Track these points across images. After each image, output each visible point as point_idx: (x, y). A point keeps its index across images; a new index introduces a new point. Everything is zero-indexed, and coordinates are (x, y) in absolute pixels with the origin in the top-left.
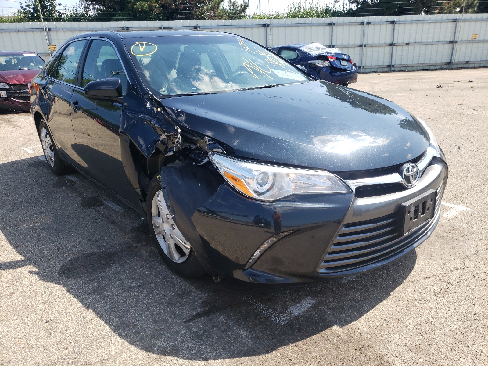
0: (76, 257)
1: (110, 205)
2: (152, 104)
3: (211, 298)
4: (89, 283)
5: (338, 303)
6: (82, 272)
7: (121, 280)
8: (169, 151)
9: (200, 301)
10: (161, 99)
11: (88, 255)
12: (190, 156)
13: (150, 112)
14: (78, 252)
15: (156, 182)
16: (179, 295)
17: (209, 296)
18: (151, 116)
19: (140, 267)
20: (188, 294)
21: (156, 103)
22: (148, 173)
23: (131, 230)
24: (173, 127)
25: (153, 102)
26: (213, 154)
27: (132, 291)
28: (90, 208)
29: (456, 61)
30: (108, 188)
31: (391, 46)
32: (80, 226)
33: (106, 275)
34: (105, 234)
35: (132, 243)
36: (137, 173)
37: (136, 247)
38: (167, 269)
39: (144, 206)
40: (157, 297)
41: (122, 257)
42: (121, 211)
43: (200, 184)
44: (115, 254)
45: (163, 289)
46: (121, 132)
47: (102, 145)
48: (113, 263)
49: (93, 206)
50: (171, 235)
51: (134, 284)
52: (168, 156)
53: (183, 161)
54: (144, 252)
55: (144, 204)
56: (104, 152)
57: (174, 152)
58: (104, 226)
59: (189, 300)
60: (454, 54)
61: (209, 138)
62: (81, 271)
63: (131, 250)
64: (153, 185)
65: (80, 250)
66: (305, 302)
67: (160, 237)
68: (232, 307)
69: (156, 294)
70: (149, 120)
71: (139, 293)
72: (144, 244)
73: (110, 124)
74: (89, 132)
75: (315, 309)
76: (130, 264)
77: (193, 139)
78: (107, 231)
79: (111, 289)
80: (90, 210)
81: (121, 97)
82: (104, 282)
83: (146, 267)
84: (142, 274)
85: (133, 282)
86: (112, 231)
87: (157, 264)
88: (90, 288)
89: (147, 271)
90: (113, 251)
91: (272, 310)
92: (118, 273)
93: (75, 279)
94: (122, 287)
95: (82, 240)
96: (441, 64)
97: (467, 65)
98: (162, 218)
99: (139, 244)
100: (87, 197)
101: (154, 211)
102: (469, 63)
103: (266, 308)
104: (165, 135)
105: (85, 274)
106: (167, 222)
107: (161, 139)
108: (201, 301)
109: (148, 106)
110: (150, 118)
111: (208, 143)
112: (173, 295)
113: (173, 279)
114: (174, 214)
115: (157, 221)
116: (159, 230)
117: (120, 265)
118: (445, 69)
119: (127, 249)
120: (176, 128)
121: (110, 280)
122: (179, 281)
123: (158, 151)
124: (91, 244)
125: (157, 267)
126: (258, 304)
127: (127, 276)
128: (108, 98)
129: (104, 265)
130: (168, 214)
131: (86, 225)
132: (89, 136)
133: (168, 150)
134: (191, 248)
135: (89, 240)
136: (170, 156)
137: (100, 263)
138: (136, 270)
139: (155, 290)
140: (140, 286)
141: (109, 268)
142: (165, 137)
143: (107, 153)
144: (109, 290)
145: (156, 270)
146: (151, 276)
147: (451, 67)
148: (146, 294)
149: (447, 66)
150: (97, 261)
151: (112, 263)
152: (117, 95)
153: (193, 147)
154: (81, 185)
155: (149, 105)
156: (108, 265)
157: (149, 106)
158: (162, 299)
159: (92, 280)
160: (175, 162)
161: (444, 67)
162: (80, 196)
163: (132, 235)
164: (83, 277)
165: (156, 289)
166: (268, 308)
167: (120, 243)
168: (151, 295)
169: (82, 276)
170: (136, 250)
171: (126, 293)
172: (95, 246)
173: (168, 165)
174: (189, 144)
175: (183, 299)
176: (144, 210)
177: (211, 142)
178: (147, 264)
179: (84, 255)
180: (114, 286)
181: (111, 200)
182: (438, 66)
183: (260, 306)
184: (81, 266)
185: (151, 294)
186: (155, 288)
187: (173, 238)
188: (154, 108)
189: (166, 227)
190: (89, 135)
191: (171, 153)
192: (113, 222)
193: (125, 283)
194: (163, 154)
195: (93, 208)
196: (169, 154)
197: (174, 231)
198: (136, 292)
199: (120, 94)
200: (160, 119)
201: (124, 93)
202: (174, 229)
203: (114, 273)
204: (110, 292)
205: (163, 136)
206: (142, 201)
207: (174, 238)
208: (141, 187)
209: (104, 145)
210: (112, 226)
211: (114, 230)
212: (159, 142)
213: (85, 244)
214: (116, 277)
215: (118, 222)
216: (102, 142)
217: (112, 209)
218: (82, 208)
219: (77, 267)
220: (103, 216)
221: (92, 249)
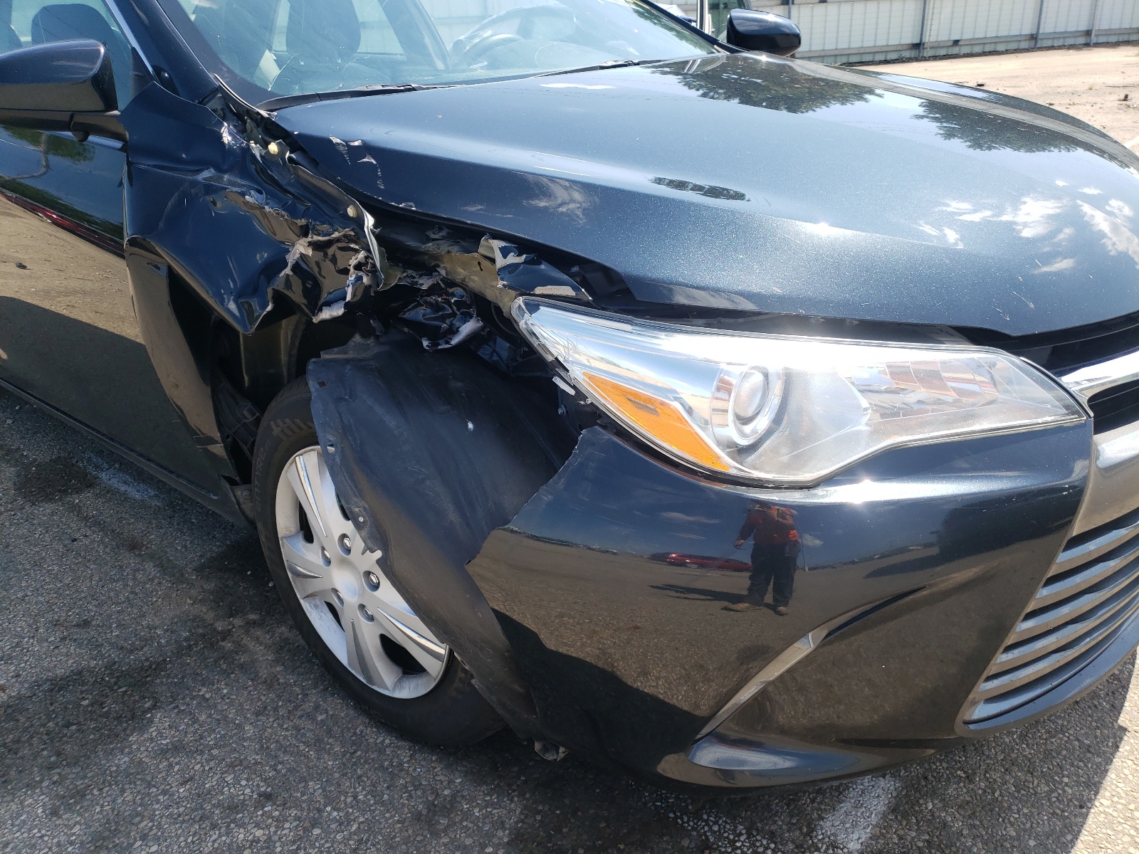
0: (10, 697)
1: (114, 483)
2: (242, 130)
3: (539, 818)
4: (69, 808)
5: (969, 779)
6: (40, 761)
7: (191, 779)
8: (328, 304)
9: (500, 833)
10: (272, 111)
11: (58, 685)
12: (407, 316)
13: (240, 162)
14: (18, 676)
15: (287, 420)
16: (417, 817)
17: (525, 807)
18: (244, 174)
19: (258, 714)
20: (448, 808)
21: (258, 126)
22: (246, 385)
23: (200, 569)
24: (337, 211)
25: (244, 122)
26: (533, 308)
27: (242, 825)
28: (49, 498)
29: (933, 39)
30: (103, 435)
31: (786, 7)
32: (17, 571)
33: (132, 761)
34: (112, 594)
35: (210, 616)
36: (208, 390)
37: (226, 635)
38: (352, 712)
39: (241, 500)
40: (339, 837)
41: (183, 677)
42: (155, 502)
43: (470, 426)
44: (157, 667)
45: (355, 797)
46: (133, 242)
47: (67, 293)
48: (154, 707)
49: (59, 491)
50: (362, 607)
51: (245, 789)
52: (323, 322)
53: (377, 337)
54: (259, 648)
55: (241, 493)
56: (75, 314)
57: (347, 305)
58: (106, 564)
59: (460, 835)
60: (927, 23)
61: (503, 244)
62: (35, 758)
63: (212, 645)
64: (276, 431)
65: (24, 669)
66: (863, 792)
67: (316, 607)
68: (622, 847)
69: (333, 826)
70: (239, 190)
71: (268, 827)
72: (252, 617)
73: (89, 222)
74: (23, 257)
75: (905, 815)
76: (215, 706)
77: (424, 253)
78: (118, 580)
79: (159, 827)
80: (48, 507)
81: (116, 112)
82: (128, 796)
83: (276, 709)
84: (268, 740)
85: (237, 781)
86: (134, 579)
87: (314, 697)
88: (76, 829)
89: (281, 726)
90: (147, 660)
91: (765, 842)
92: (177, 748)
93: (13, 794)
94: (202, 808)
95: (30, 626)
96: (899, 48)
97: (955, 50)
98: (323, 549)
99: (238, 622)
100: (35, 460)
101: (285, 521)
102: (960, 43)
103: (741, 834)
104: (310, 244)
105: (51, 767)
106: (344, 563)
107: (292, 258)
108: (504, 836)
109: (227, 138)
110: (239, 181)
111: (501, 262)
112: (398, 822)
113: (381, 751)
114: (385, 547)
115: (299, 555)
116: (314, 586)
117: (180, 712)
118: (909, 60)
119: (196, 644)
120: (351, 211)
121: (149, 785)
122: (405, 755)
123: (284, 306)
124: (63, 639)
125: (317, 707)
126: (706, 821)
127: (213, 758)
128: (66, 117)
129: (118, 718)
130: (344, 536)
131: (37, 565)
132: (24, 267)
133: (322, 300)
134: (451, 653)
135: (56, 624)
136: (334, 320)
137: (107, 715)
138: (239, 726)
139: (328, 809)
140: (268, 797)
141: (142, 729)
142: (310, 252)
143: (84, 319)
144: (151, 829)
145: (313, 719)
146: (302, 747)
147: (921, 55)
148: (296, 827)
149: (913, 54)
150: (92, 705)
151: (149, 710)
152: (95, 102)
153: (425, 283)
154: (9, 421)
155: (230, 134)
156: (135, 718)
157: (230, 138)
158: (360, 841)
159: (81, 794)
160: (351, 343)
161: (907, 54)
162: (8, 462)
163: (206, 587)
164: (45, 784)
165: (329, 800)
166: (749, 835)
167: (167, 621)
168: (317, 831)
169: (41, 781)
170: (228, 645)
171: (220, 836)
172: (80, 645)
173: (325, 356)
174: (410, 272)
175: (435, 834)
176: (243, 513)
177: (512, 259)
178: (279, 697)
179: (39, 686)
180: (167, 807)
181: (117, 466)
182: (893, 53)
183: (716, 828)
184: (32, 737)
185: (313, 826)
186: (326, 797)
187: (371, 618)
188: (252, 144)
189: (345, 582)
190: (22, 266)
191: (337, 311)
192: (133, 546)
193: (209, 792)
194: (306, 315)
195: (60, 499)
196: (326, 314)
197: (375, 593)
198: (257, 826)
199: (110, 103)
200: (283, 182)
201: (125, 94)
202: (376, 587)
203: (163, 752)
204: (157, 839)
205: (301, 248)
206: (232, 482)
207: (376, 616)
208: (228, 437)
209: (75, 292)
210: (130, 560)
211: (139, 576)
212: (288, 271)
213: (40, 641)
214: (171, 766)
215: (150, 542)
216: (65, 282)
217: (125, 498)
218: (20, 501)
219: (18, 741)
220: (98, 524)
221: (66, 660)
